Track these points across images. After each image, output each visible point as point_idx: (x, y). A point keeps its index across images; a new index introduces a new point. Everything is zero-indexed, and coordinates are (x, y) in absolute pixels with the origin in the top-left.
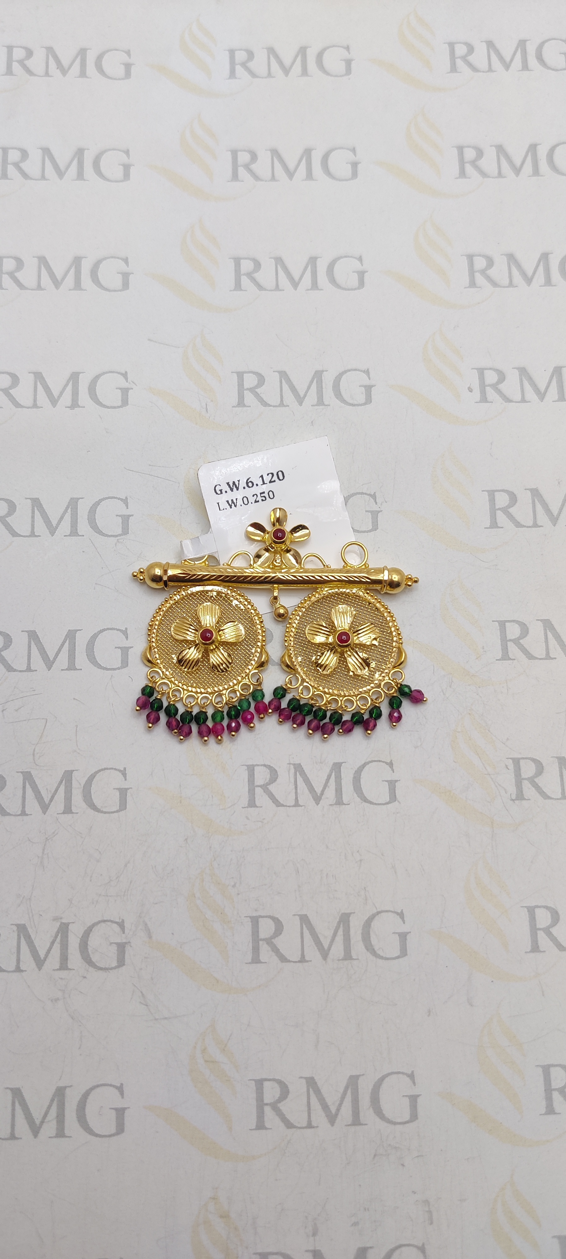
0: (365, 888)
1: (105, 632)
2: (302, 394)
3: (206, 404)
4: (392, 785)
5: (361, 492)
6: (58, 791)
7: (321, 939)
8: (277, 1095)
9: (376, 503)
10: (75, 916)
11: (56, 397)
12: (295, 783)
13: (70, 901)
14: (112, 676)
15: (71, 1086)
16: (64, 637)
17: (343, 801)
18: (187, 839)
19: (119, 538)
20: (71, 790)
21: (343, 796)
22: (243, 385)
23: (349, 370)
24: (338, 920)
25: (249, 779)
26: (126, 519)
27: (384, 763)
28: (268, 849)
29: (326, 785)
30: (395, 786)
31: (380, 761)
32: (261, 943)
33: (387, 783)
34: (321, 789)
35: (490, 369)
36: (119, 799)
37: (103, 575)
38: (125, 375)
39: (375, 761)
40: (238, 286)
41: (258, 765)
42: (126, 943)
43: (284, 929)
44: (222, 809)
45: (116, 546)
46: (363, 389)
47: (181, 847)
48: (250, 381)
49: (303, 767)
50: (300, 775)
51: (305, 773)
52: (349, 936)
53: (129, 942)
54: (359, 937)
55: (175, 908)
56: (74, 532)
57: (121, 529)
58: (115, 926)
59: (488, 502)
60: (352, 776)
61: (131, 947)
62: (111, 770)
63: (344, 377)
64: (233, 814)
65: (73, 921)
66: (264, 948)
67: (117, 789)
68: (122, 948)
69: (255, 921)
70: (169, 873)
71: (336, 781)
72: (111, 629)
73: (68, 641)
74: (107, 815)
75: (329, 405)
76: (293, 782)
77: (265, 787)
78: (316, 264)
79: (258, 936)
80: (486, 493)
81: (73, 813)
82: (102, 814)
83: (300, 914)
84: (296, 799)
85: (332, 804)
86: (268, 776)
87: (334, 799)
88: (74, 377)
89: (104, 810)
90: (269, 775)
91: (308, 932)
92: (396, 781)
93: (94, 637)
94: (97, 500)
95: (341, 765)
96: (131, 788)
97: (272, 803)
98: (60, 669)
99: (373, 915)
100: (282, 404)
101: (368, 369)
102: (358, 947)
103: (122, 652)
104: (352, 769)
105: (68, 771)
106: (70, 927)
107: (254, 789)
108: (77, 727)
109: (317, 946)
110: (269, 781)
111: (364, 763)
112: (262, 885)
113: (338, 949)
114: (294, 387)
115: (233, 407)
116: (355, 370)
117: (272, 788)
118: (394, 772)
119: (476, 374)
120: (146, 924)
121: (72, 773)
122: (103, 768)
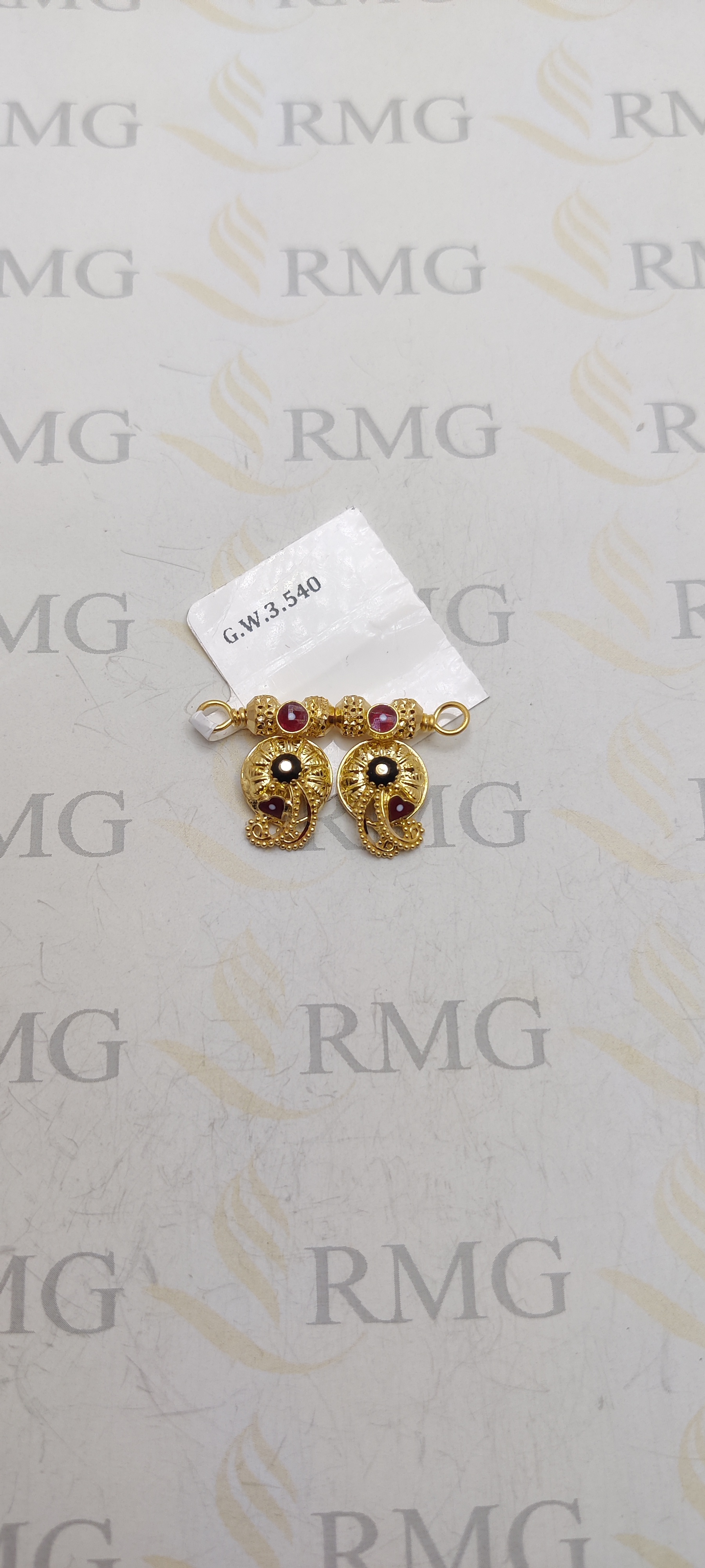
0: (496, 1202)
1: (87, 798)
2: (390, 440)
3: (246, 457)
4: (538, 1037)
5: (481, 584)
6: (12, 1045)
7: (427, 1286)
8: (358, 1540)
9: (505, 601)
10: (36, 1245)
11: (21, 448)
12: (384, 1033)
13: (28, 1221)
14: (98, 865)
15: (26, 1524)
16: (25, 805)
17: (460, 1063)
18: (213, 1123)
19: (111, 655)
20: (32, 1044)
21: (460, 1054)
22: (301, 428)
23: (461, 407)
24: (454, 1254)
25: (311, 1027)
26: (122, 627)
27: (524, 1004)
28: (343, 1140)
29: (433, 1038)
30: (543, 1039)
31: (517, 999)
32: (331, 1291)
33: (529, 1034)
34: (425, 1043)
35: (673, 404)
36: (106, 1060)
37: (86, 711)
38: (124, 416)
39: (510, 999)
40: (293, 288)
41: (325, 1006)
42: (116, 1290)
43: (368, 1270)
44: (270, 1076)
45: (107, 667)
46: (482, 432)
47: (203, 1136)
48: (311, 422)
49: (396, 1008)
50: (391, 1020)
51: (400, 1018)
52: (472, 1279)
53: (122, 1289)
54: (488, 1282)
55: (193, 1234)
56: (43, 646)
57: (115, 641)
58: (99, 1263)
59: (677, 598)
60: (474, 1023)
61: (124, 1296)
62: (94, 1013)
63: (453, 417)
64: (286, 1084)
65: (32, 1255)
66: (337, 1300)
67: (103, 1043)
68: (109, 1298)
69: (322, 1256)
70: (184, 1179)
71: (448, 1032)
72: (98, 793)
73: (30, 812)
74: (87, 1085)
75: (431, 457)
76: (381, 1033)
77: (337, 1041)
78: (408, 258)
79: (327, 1280)
80: (674, 586)
81: (34, 1081)
82: (80, 1083)
83: (393, 1244)
84: (387, 1059)
85: (443, 1067)
86: (342, 1024)
87: (446, 1059)
88: (48, 419)
89: (84, 1076)
90: (343, 1021)
91: (405, 1273)
92: (544, 1031)
93: (71, 806)
94: (79, 599)
95: (457, 1006)
96: (126, 1042)
97: (348, 1066)
98: (18, 855)
99: (509, 1245)
100: (360, 455)
101: (489, 405)
102: (486, 1297)
103: (114, 828)
104: (473, 1011)
105: (28, 1014)
106: (29, 1263)
107: (320, 1044)
108: (42, 946)
109: (420, 1296)
110: (343, 1030)
111: (493, 1003)
112: (333, 1198)
113: (454, 1302)
114: (378, 431)
115: (286, 460)
116: (470, 406)
117: (348, 1041)
118: (539, 1017)
119: (651, 411)
120: (148, 1261)
121: (34, 1018)
122: (82, 1009)
